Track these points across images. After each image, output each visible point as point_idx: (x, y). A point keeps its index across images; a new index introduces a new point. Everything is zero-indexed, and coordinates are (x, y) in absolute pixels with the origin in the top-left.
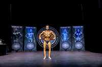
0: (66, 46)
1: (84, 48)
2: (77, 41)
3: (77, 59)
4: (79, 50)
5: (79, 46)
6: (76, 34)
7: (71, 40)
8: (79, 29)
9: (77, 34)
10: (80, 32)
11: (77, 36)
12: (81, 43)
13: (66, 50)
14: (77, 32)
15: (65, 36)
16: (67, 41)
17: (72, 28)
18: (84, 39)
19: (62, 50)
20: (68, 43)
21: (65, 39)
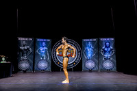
0: (90, 65)
1: (115, 68)
2: (106, 59)
3: (105, 83)
4: (109, 71)
5: (108, 65)
6: (104, 50)
7: (98, 57)
8: (108, 42)
9: (106, 49)
10: (109, 47)
11: (105, 52)
12: (112, 61)
13: (91, 71)
14: (106, 47)
15: (90, 52)
16: (92, 59)
17: (99, 41)
18: (115, 56)
19: (85, 71)
20: (94, 61)
21: (89, 55)
